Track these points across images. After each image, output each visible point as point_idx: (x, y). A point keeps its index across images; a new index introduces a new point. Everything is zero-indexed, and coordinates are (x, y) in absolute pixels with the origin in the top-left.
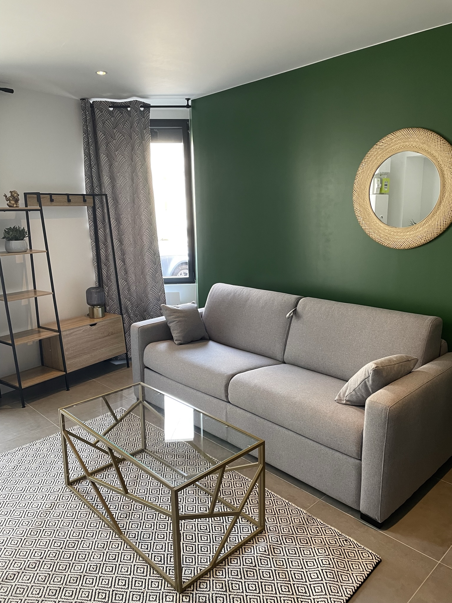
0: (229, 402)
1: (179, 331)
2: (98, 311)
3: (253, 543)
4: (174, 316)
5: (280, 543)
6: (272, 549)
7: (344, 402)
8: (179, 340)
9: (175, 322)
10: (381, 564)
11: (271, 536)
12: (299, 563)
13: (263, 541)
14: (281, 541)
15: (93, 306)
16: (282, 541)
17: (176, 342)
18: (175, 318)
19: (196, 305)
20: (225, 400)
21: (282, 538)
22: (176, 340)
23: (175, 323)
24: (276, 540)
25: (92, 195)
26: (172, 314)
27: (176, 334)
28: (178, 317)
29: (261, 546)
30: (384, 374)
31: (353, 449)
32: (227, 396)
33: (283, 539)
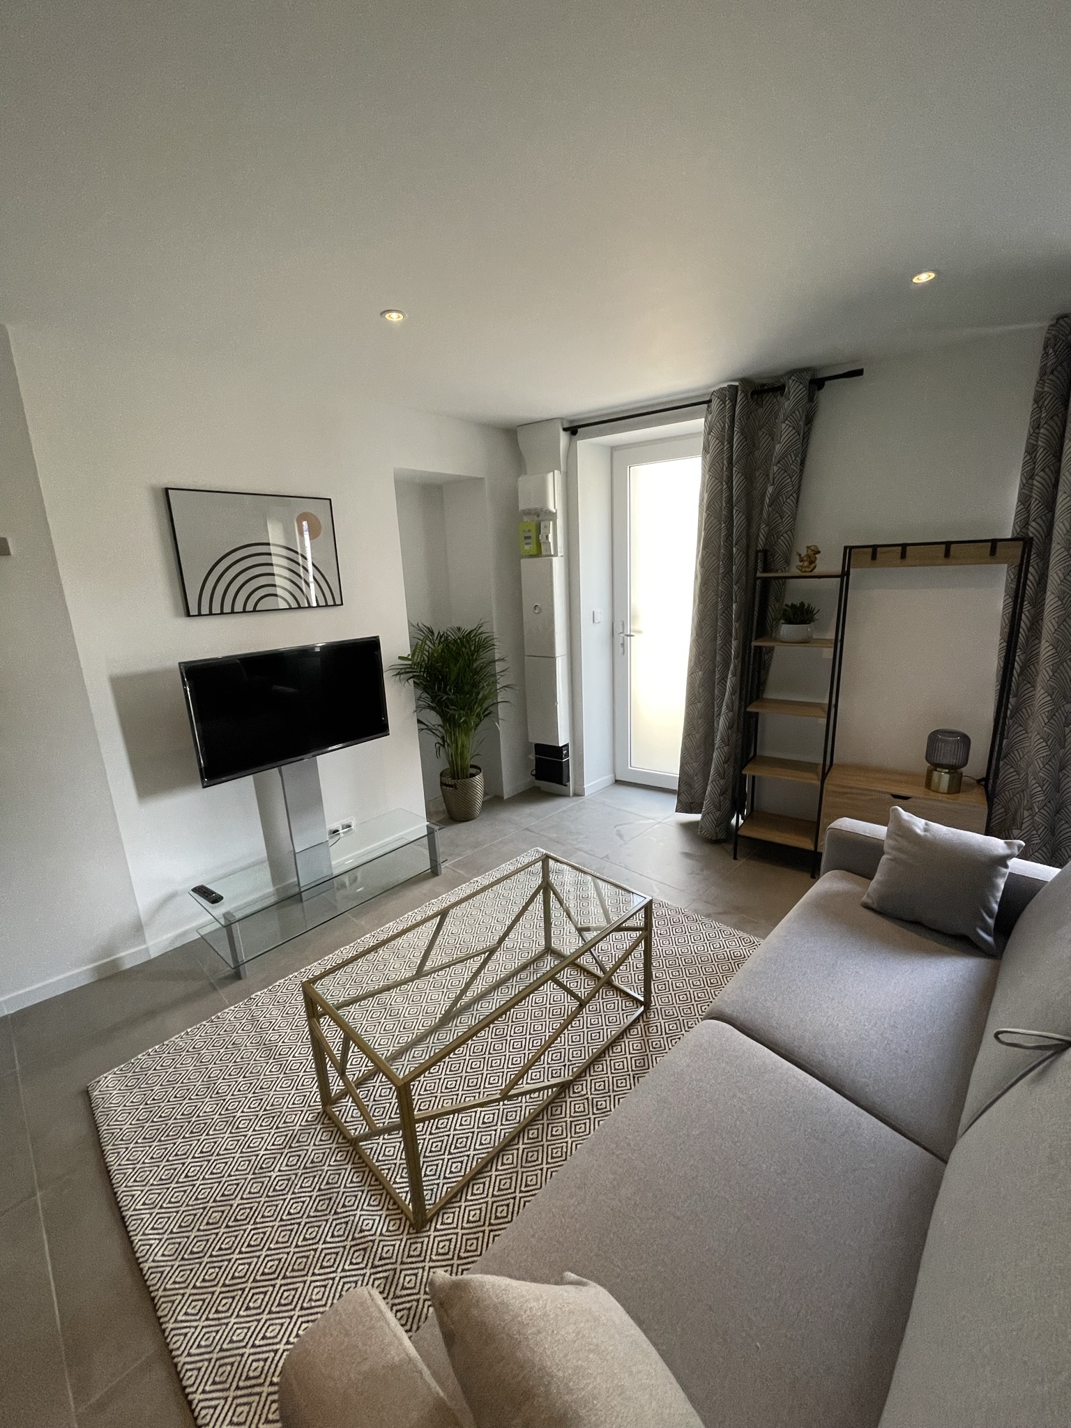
2: (944, 778)
3: (388, 1209)
5: (377, 1263)
6: (363, 1246)
12: (318, 1303)
13: (391, 1228)
14: (382, 1266)
15: (936, 766)
16: (380, 1269)
21: (389, 1270)
24: (384, 1255)
25: (1023, 540)
33: (386, 1271)
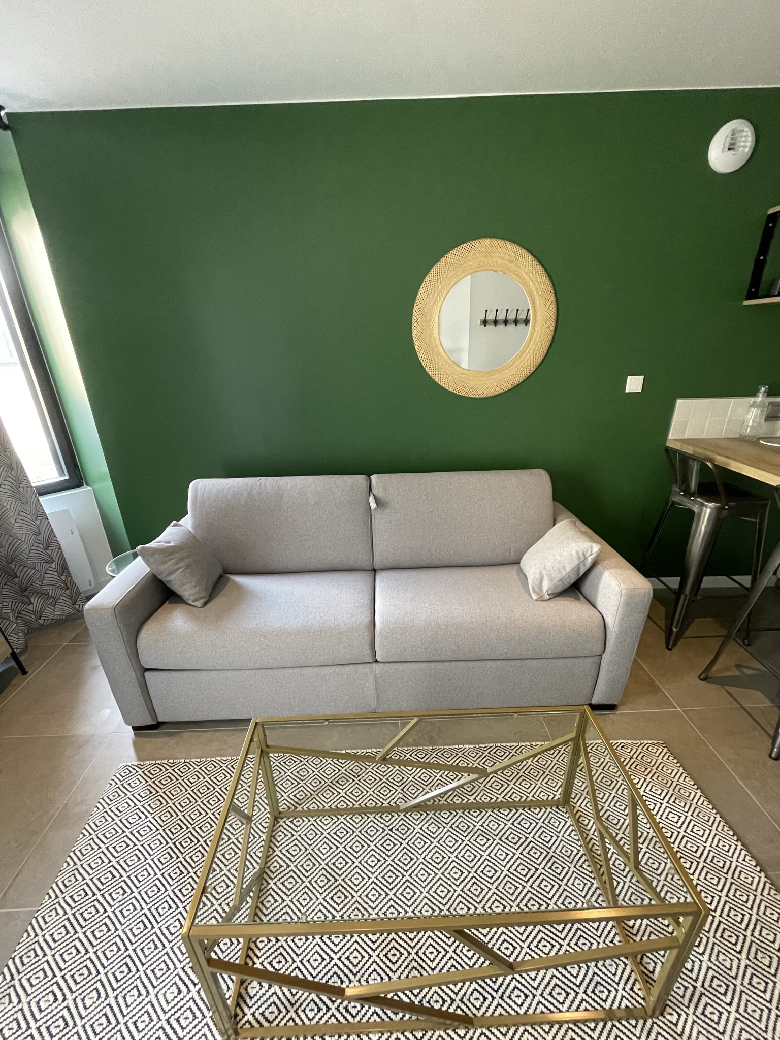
0: (378, 661)
1: (194, 584)
4: (174, 561)
7: (548, 597)
8: (201, 598)
9: (180, 570)
17: (198, 604)
18: (178, 563)
22: (196, 600)
23: (182, 571)
26: (168, 558)
27: (191, 589)
28: (181, 560)
32: (374, 655)
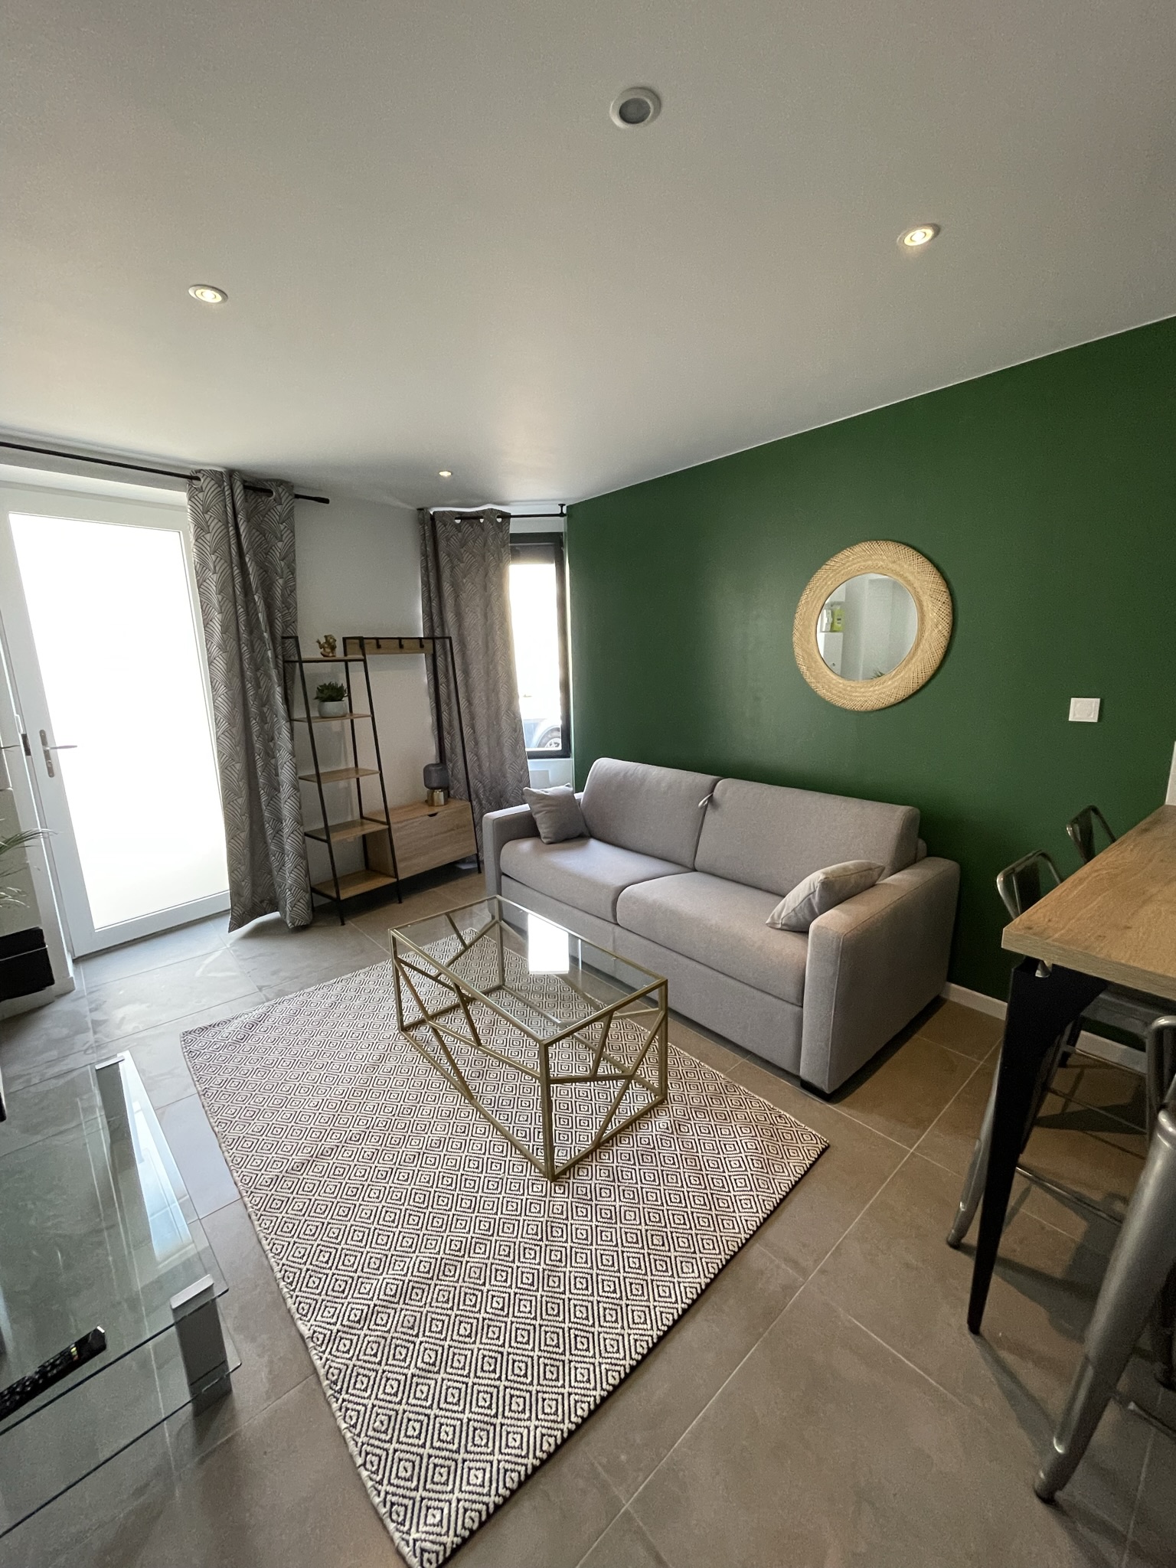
0: (618, 924)
1: (548, 825)
2: (440, 796)
3: (651, 1117)
4: (542, 804)
5: (688, 1118)
6: (677, 1127)
7: (780, 926)
8: (548, 838)
9: (543, 812)
10: (828, 1151)
11: (677, 1108)
12: (715, 1145)
13: (664, 1114)
14: (689, 1115)
15: (433, 789)
16: (691, 1116)
17: (545, 841)
18: (544, 807)
19: (571, 789)
20: (612, 921)
22: (543, 838)
23: (544, 814)
24: (683, 1114)
26: (538, 801)
27: (545, 829)
28: (548, 806)
29: (662, 1121)
30: (837, 887)
31: (790, 991)
32: (615, 916)
